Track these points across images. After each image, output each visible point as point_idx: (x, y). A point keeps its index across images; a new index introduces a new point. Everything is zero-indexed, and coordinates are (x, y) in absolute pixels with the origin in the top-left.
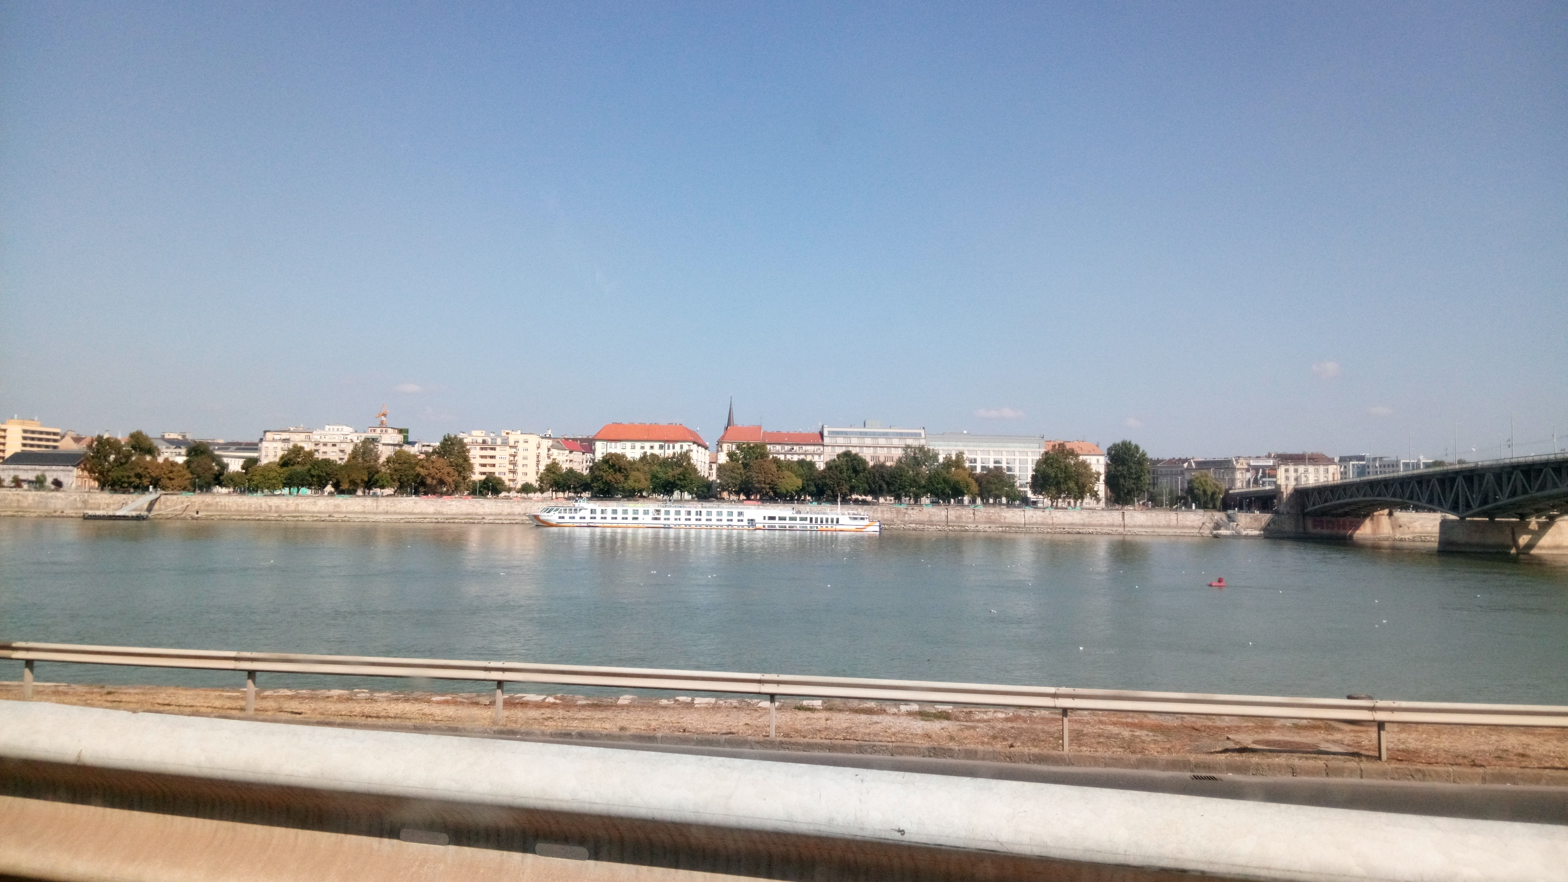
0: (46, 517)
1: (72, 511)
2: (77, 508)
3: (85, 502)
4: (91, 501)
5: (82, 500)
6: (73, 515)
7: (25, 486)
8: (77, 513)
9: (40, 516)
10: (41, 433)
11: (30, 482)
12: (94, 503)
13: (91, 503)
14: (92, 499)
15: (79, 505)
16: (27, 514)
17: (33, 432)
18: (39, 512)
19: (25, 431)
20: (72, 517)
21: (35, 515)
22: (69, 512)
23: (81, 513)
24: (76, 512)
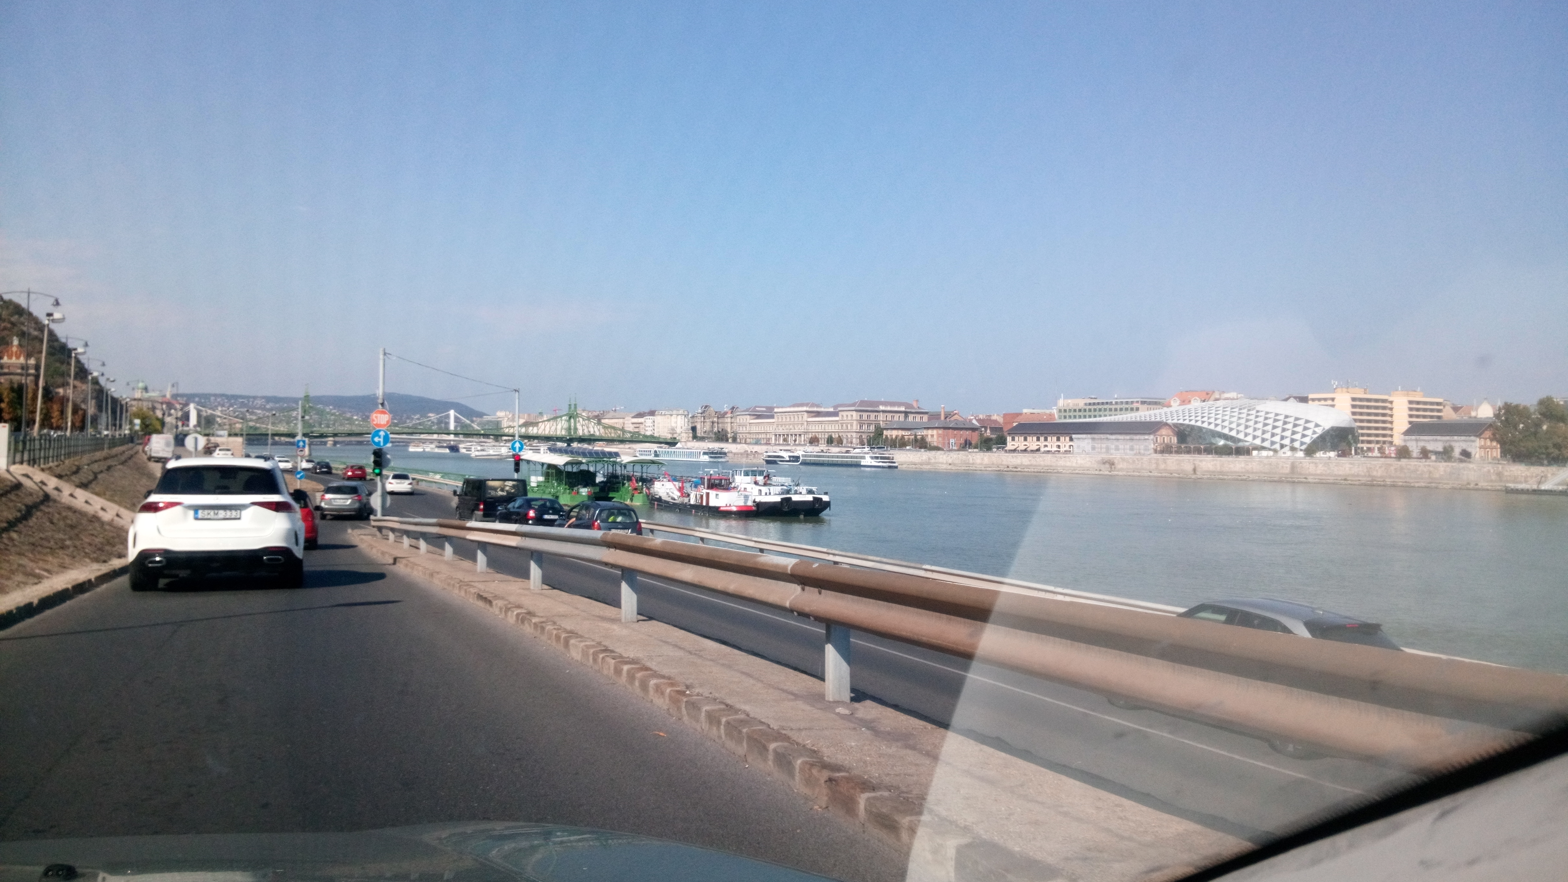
0: (1460, 489)
1: (1486, 484)
2: (1492, 481)
3: (1499, 474)
4: (1506, 474)
5: (1496, 472)
6: (1489, 488)
7: (1433, 457)
8: (1492, 486)
9: (1454, 489)
10: (1425, 403)
11: (1436, 453)
12: (1510, 476)
13: (1506, 476)
14: (1507, 471)
15: (1493, 477)
16: (1440, 486)
17: (1418, 403)
18: (1452, 484)
19: (1411, 402)
20: (1488, 490)
21: (1449, 486)
22: (1483, 484)
23: (1498, 485)
24: (1491, 484)
